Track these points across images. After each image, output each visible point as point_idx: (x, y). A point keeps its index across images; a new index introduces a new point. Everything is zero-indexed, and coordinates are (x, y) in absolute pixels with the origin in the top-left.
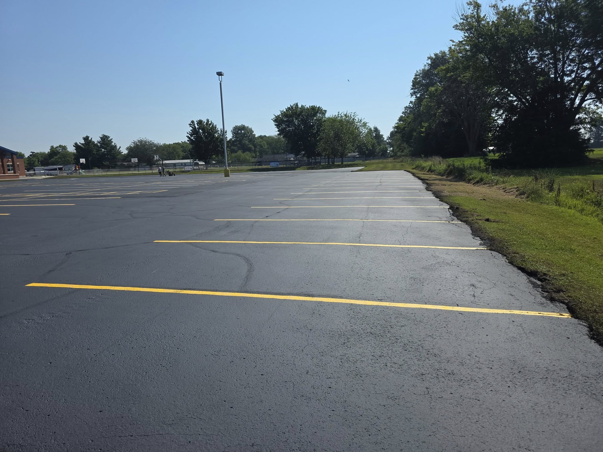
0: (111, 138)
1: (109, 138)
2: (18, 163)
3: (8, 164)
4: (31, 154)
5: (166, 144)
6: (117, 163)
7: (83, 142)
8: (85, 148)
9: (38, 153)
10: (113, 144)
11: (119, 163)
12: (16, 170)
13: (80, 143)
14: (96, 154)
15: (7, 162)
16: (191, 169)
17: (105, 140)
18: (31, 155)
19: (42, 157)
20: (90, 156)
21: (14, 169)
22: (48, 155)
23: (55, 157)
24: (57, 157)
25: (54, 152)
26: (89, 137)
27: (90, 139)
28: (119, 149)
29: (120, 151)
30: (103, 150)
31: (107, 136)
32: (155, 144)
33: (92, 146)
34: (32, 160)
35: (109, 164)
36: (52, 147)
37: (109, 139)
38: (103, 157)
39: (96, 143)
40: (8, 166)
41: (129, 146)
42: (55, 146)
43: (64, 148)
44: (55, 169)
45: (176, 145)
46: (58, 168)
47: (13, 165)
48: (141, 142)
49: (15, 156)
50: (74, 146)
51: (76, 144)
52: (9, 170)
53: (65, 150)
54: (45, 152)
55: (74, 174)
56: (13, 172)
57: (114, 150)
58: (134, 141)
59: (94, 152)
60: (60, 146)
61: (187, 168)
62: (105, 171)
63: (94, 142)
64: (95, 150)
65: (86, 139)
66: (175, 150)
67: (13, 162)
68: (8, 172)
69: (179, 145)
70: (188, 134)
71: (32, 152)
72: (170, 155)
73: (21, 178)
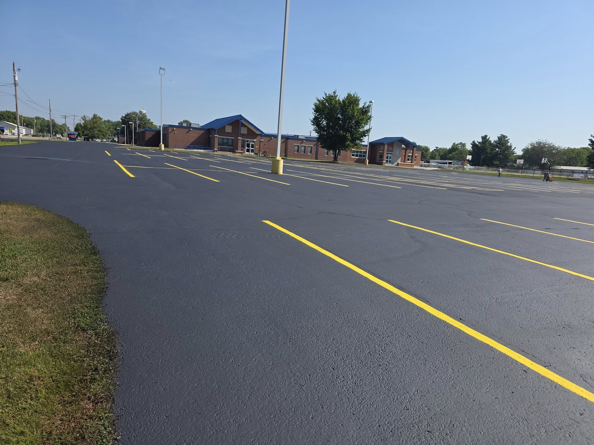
0: (508, 138)
1: (507, 137)
2: (416, 155)
3: (409, 154)
4: (436, 148)
5: (571, 148)
6: (508, 164)
7: (480, 140)
8: (481, 146)
9: (441, 149)
10: (509, 144)
11: (509, 164)
12: (413, 160)
13: (477, 142)
14: (489, 153)
15: (409, 153)
16: (582, 177)
17: (502, 139)
18: (435, 150)
19: (443, 152)
20: (483, 154)
21: (412, 160)
22: (448, 150)
23: (453, 153)
24: (455, 153)
25: (454, 148)
26: (487, 136)
27: (488, 138)
28: (514, 149)
29: (514, 152)
30: (497, 149)
31: (505, 136)
32: (555, 147)
33: (488, 145)
34: (435, 154)
35: (499, 164)
36: (454, 144)
37: (506, 139)
38: (495, 156)
39: (492, 142)
40: (409, 156)
41: (526, 148)
42: (456, 144)
43: (463, 145)
44: (446, 163)
45: (582, 150)
46: (449, 162)
47: (412, 156)
48: (539, 143)
49: (415, 149)
50: (471, 144)
51: (474, 142)
52: (408, 160)
53: (464, 147)
54: (447, 148)
55: (460, 169)
56: (410, 161)
57: (508, 150)
58: (531, 143)
59: (488, 151)
60: (461, 143)
61: (576, 176)
62: (493, 170)
63: (490, 141)
64: (489, 149)
65: (484, 138)
66: (578, 155)
67: (413, 153)
68: (408, 161)
69: (586, 150)
70: (592, 137)
71: (436, 147)
72: (572, 160)
73: (415, 167)
